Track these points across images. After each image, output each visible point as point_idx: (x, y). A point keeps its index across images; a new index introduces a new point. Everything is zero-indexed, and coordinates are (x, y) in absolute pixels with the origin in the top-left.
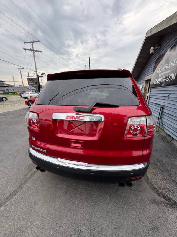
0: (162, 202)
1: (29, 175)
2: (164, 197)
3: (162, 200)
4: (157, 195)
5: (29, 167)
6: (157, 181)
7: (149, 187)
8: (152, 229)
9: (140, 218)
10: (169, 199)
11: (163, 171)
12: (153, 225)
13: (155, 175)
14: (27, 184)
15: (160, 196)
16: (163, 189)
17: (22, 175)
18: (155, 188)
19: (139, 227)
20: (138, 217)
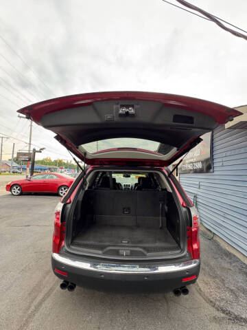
0: (223, 318)
1: (33, 307)
2: (224, 312)
3: (222, 315)
4: (215, 309)
5: (30, 294)
6: (211, 292)
7: (204, 301)
10: (229, 313)
11: (214, 278)
13: (207, 284)
14: (32, 324)
15: (218, 310)
16: (219, 301)
17: (20, 310)
18: (211, 302)
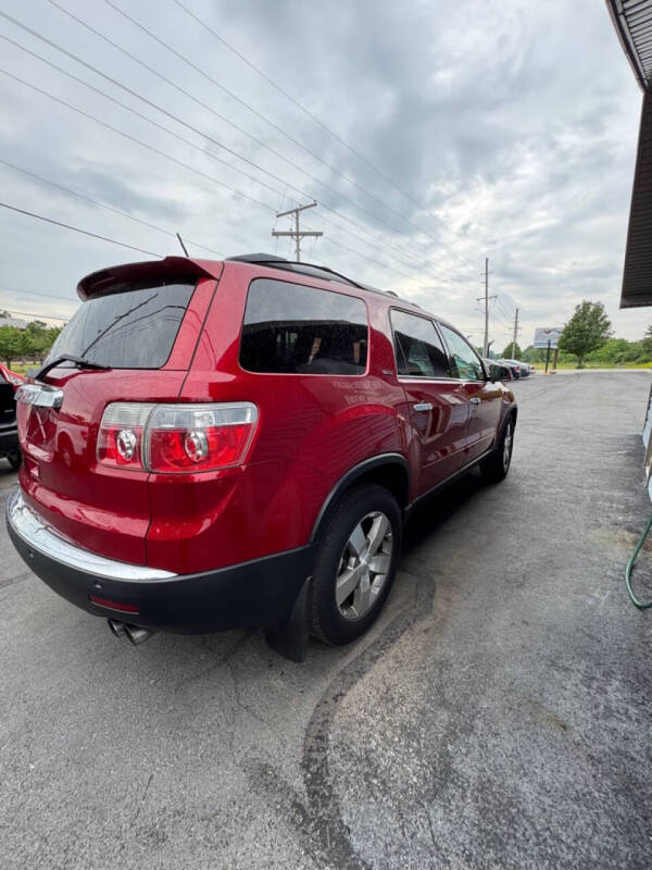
0: (286, 789)
3: (297, 783)
4: (300, 757)
7: (305, 722)
8: (146, 832)
9: (152, 781)
12: (165, 823)
18: (321, 737)
19: (124, 798)
20: (152, 776)
